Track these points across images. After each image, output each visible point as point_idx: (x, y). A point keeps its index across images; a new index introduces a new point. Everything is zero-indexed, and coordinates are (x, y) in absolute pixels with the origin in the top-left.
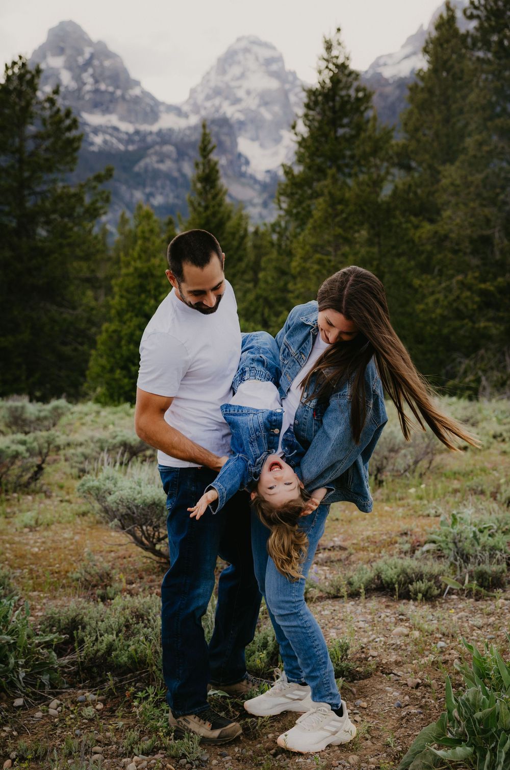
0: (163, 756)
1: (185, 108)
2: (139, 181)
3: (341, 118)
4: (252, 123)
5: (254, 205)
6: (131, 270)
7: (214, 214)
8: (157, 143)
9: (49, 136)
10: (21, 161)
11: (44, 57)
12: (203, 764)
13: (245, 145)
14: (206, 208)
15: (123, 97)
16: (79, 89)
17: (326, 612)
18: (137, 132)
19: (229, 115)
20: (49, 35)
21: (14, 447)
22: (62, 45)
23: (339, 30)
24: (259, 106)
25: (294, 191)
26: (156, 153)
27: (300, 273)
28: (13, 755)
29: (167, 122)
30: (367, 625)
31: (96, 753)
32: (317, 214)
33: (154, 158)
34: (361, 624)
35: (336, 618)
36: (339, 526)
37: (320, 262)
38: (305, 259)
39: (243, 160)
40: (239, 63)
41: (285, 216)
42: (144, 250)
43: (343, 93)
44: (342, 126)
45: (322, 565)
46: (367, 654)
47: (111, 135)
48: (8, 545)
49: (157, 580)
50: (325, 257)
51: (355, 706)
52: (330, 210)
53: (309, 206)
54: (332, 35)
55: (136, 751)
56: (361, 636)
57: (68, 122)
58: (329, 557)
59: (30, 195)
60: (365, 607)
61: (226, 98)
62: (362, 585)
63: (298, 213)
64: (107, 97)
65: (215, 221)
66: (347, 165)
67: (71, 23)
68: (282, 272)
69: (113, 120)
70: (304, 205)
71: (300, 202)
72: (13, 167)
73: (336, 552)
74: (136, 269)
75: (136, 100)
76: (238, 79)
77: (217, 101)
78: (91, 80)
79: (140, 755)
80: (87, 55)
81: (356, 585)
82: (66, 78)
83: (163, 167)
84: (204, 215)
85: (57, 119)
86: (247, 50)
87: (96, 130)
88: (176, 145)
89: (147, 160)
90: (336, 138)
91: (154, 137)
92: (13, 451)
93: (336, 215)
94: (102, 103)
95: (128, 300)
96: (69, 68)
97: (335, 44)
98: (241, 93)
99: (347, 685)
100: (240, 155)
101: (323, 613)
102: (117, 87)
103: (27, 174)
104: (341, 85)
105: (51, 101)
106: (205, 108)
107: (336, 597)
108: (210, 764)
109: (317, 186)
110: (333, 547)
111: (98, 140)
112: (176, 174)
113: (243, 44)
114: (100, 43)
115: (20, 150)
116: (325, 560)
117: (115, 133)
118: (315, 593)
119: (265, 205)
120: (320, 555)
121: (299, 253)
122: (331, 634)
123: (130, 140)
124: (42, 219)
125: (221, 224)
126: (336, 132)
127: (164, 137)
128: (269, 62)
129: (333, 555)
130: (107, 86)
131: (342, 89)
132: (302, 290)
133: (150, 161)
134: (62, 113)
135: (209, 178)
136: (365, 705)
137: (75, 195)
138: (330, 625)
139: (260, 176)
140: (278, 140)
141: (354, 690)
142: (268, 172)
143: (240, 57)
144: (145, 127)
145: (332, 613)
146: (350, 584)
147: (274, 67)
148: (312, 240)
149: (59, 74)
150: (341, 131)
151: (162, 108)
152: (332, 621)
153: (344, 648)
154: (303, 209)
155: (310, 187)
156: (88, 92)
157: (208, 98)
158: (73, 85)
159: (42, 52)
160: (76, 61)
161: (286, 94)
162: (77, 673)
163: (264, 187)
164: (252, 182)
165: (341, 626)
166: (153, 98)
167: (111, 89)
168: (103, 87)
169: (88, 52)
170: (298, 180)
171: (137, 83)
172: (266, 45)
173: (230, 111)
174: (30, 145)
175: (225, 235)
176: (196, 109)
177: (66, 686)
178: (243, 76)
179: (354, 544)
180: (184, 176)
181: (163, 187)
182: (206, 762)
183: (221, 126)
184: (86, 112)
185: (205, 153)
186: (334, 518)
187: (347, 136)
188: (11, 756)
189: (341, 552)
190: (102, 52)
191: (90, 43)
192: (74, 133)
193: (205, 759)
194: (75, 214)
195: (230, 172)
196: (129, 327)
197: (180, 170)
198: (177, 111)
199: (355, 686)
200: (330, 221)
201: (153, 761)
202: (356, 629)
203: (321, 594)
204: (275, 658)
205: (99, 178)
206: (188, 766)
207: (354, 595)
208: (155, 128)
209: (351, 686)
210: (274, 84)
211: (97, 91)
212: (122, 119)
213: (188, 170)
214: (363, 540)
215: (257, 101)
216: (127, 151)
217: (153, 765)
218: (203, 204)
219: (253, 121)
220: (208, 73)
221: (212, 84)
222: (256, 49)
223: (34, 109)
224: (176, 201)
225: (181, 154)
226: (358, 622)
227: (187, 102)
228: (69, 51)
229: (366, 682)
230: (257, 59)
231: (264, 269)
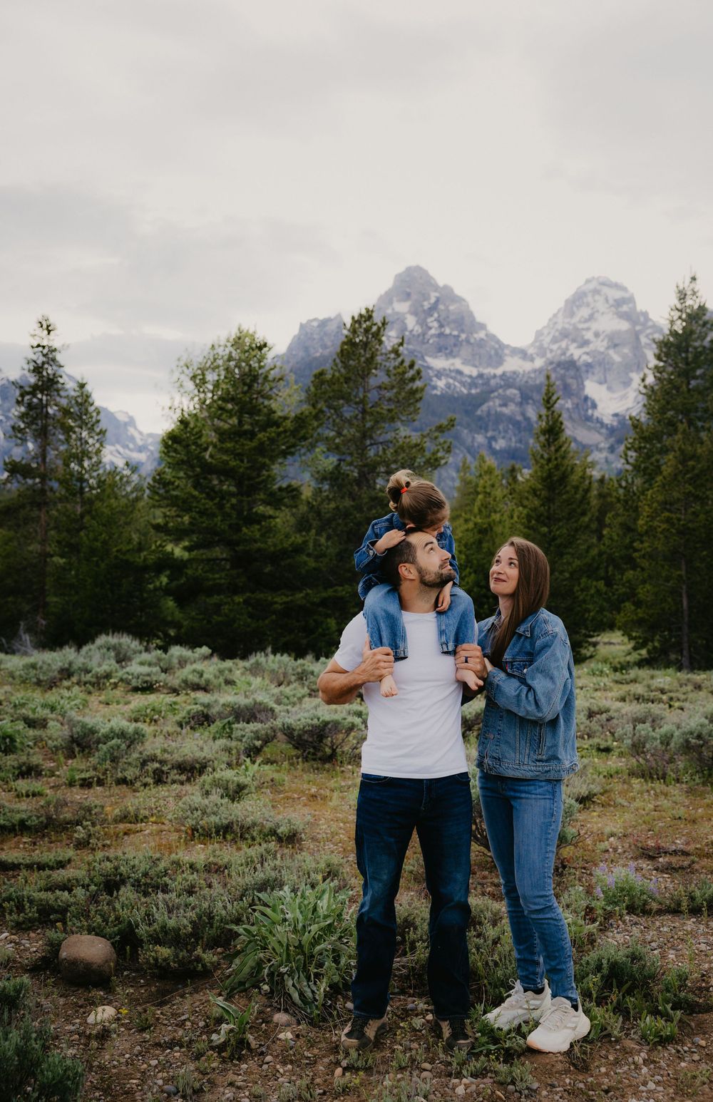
0: (492, 1080)
1: (531, 351)
2: (481, 424)
3: (694, 370)
4: (600, 366)
5: (600, 450)
6: (471, 525)
7: (557, 467)
8: (501, 387)
9: (393, 387)
10: (364, 412)
11: (391, 302)
12: (533, 1094)
13: (592, 388)
14: (549, 460)
15: (468, 341)
16: (424, 334)
17: (666, 929)
18: (481, 376)
19: (576, 357)
20: (395, 282)
21: (350, 719)
22: (408, 290)
23: (694, 279)
24: (608, 348)
25: (643, 445)
26: (499, 397)
27: (647, 532)
28: (344, 1063)
29: (512, 365)
30: (708, 948)
31: (425, 1070)
32: (667, 470)
33: (497, 402)
34: (703, 947)
35: (676, 937)
36: (682, 826)
37: (668, 520)
38: (652, 517)
39: (589, 403)
40: (588, 305)
41: (632, 471)
42: (485, 506)
43: (697, 344)
44: (695, 378)
45: (662, 872)
46: (707, 983)
47: (454, 379)
48: (342, 824)
49: (489, 877)
50: (673, 516)
51: (693, 1043)
52: (680, 467)
53: (658, 461)
54: (685, 284)
55: (465, 1072)
56: (702, 960)
57: (411, 373)
58: (670, 863)
59: (371, 444)
60: (707, 926)
61: (574, 341)
62: (705, 903)
63: (646, 468)
64: (452, 341)
65: (558, 474)
66: (700, 419)
67: (418, 268)
68: (628, 529)
69: (457, 363)
70: (653, 459)
71: (648, 457)
72: (356, 417)
73: (678, 858)
74: (476, 524)
75: (481, 344)
76: (586, 321)
77: (564, 344)
78: (436, 324)
79: (469, 1078)
80: (433, 300)
81: (699, 900)
82: (411, 322)
83: (505, 410)
84: (546, 467)
85: (400, 370)
86: (596, 292)
87: (439, 375)
88: (520, 389)
89: (491, 403)
90: (689, 390)
91: (498, 380)
92: (349, 723)
93: (688, 472)
94: (446, 347)
95: (467, 556)
96: (415, 313)
97: (689, 293)
98: (589, 335)
99: (685, 1019)
100: (586, 398)
101: (661, 929)
102: (462, 331)
103: (368, 425)
104: (695, 336)
105: (396, 352)
106: (551, 351)
107: (675, 911)
108: (540, 1094)
109: (667, 441)
110: (675, 851)
111: (441, 384)
112: (519, 418)
113: (592, 286)
114: (446, 287)
115: (362, 402)
116: (665, 867)
117: (459, 377)
118: (655, 906)
119: (612, 449)
120: (661, 860)
121: (646, 511)
122: (670, 956)
123: (473, 384)
124: (383, 469)
125: (564, 478)
126: (689, 383)
127: (508, 381)
128: (619, 303)
129: (674, 860)
130: (452, 329)
131: (695, 340)
132: (649, 550)
133: (494, 404)
134: (407, 364)
135: (553, 431)
136: (703, 1043)
137: (416, 445)
138: (669, 945)
139: (608, 420)
140: (627, 383)
141: (693, 1024)
142: (616, 415)
143: (590, 299)
144: (489, 371)
145: (671, 930)
146: (692, 898)
147: (625, 308)
148: (660, 498)
149: (406, 318)
150: (693, 383)
151: (507, 351)
152: (671, 940)
153: (683, 978)
154: (652, 464)
155: (660, 442)
156: (432, 336)
157: (554, 341)
158: (418, 329)
159: (388, 298)
160: (422, 306)
161: (637, 336)
162: (407, 977)
163: (612, 431)
164: (598, 425)
165: (680, 947)
166: (498, 342)
167: (455, 333)
168: (447, 331)
169: (433, 296)
170: (647, 434)
171: (482, 326)
172: (617, 286)
173: (576, 353)
174: (373, 396)
175: (568, 488)
176: (542, 352)
177: (397, 990)
178: (591, 318)
179: (697, 849)
180: (527, 419)
181: (506, 431)
182: (535, 1091)
183: (567, 369)
184: (430, 356)
185: (549, 405)
186: (677, 817)
187: (701, 388)
188: (342, 1064)
189: (683, 858)
190: (448, 295)
191: (436, 287)
192: (418, 384)
193: (535, 1088)
194: (416, 464)
195: (575, 416)
196: (468, 583)
197: (523, 414)
198: (523, 354)
199: (693, 1020)
200: (680, 478)
201: (482, 1086)
202: (696, 951)
203: (660, 907)
204: (610, 981)
205: (440, 429)
206: (517, 1095)
207: (695, 911)
208: (499, 371)
209: (689, 1020)
210: (624, 326)
211: (441, 335)
212: (465, 362)
213: (531, 413)
214: (707, 845)
215: (605, 343)
216: (469, 394)
217: (481, 1090)
218: (546, 456)
219: (600, 364)
220: (555, 315)
221: (559, 327)
222: (605, 290)
223: (379, 359)
224: (518, 445)
225: (525, 398)
226: (700, 944)
227: (532, 345)
228: (414, 297)
229: (706, 1016)
230: (607, 301)
231: (609, 526)
